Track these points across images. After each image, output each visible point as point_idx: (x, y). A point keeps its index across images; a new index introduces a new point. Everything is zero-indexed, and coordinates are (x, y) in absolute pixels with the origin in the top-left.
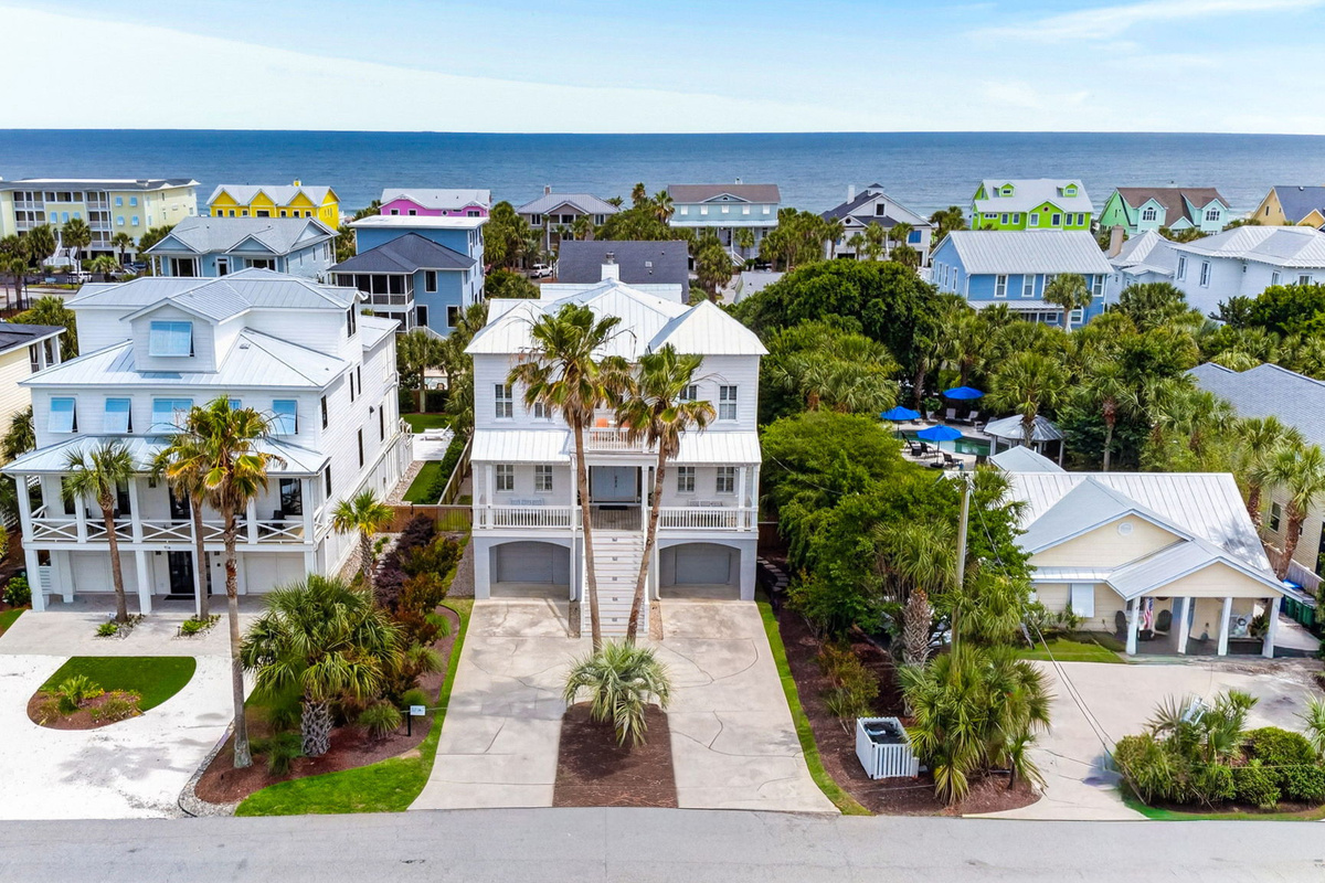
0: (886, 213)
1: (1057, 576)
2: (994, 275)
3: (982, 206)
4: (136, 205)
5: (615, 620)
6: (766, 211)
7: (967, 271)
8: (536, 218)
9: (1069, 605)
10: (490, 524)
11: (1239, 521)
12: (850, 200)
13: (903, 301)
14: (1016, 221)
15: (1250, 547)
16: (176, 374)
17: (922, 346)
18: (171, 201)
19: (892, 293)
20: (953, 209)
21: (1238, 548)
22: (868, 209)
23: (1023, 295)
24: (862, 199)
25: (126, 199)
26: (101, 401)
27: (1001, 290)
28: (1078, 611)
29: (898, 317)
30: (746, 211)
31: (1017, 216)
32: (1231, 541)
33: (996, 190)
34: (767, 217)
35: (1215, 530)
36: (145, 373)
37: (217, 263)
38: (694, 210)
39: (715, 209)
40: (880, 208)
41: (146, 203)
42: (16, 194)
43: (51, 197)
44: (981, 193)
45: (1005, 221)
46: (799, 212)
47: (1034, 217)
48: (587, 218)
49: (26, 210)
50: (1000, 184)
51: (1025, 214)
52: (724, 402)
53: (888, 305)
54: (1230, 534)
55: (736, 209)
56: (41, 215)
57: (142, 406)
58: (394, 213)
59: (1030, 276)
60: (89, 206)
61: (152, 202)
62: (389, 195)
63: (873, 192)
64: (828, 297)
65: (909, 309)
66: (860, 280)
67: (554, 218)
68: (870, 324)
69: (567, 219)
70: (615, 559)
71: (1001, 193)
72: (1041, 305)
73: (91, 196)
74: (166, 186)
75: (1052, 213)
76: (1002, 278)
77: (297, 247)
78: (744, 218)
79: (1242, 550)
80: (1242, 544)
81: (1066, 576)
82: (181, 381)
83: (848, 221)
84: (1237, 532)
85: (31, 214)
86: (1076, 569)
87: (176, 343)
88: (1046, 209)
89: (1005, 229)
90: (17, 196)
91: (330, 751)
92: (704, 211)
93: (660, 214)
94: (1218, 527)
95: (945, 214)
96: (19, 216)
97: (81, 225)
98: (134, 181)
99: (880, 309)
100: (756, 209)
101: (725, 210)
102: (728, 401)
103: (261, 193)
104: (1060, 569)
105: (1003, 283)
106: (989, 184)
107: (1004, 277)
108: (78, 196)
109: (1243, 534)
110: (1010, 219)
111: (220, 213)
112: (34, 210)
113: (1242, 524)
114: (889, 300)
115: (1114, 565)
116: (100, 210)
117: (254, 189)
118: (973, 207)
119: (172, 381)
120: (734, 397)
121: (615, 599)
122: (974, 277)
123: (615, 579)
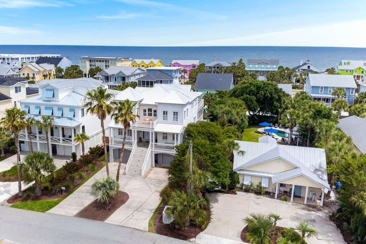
0: (311, 68)
1: (257, 174)
2: (319, 87)
3: (340, 67)
4: (115, 63)
5: (135, 171)
6: (275, 67)
7: (311, 85)
8: (210, 67)
9: (260, 183)
10: (113, 143)
11: (322, 163)
12: (301, 64)
13: (269, 92)
14: (350, 72)
15: (323, 172)
16: (50, 101)
17: (277, 105)
18: (124, 63)
19: (266, 90)
20: (332, 68)
21: (318, 172)
22: (305, 67)
23: (328, 93)
24: (305, 64)
25: (113, 62)
26: (34, 106)
27: (321, 91)
28: (263, 185)
29: (267, 97)
30: (269, 66)
31: (350, 71)
32: (317, 169)
33: (345, 63)
34: (274, 68)
35: (313, 165)
36: (44, 101)
37: (114, 77)
38: (254, 66)
39: (260, 66)
40: (309, 67)
41: (117, 63)
42: (90, 60)
43: (97, 61)
44: (341, 64)
45: (347, 72)
46: (285, 67)
47: (356, 71)
48: (223, 67)
49: (92, 64)
50: (346, 61)
51: (353, 70)
52: (175, 116)
53: (265, 93)
54: (318, 167)
55: (266, 66)
56: (95, 65)
57: (43, 108)
58: (174, 66)
59: (331, 88)
60: (105, 64)
61: (119, 63)
62: (174, 62)
63: (307, 62)
64: (247, 90)
65: (271, 95)
66: (256, 86)
67: (214, 67)
68: (259, 98)
69: (218, 68)
70: (141, 155)
71: (346, 64)
72: (331, 96)
73: (106, 61)
74: (123, 59)
75: (361, 70)
76: (322, 88)
77: (133, 74)
78: (268, 68)
79: (320, 173)
80: (320, 171)
81: (260, 174)
82: (50, 103)
83: (299, 70)
84: (320, 167)
85: (93, 65)
86: (263, 173)
87: (50, 94)
88: (360, 69)
89: (347, 74)
90: (90, 61)
91: (41, 195)
92: (257, 66)
93: (239, 67)
94: (314, 165)
95: (330, 69)
96: (91, 65)
97: (99, 68)
98: (115, 58)
99: (262, 94)
100: (272, 66)
101: (263, 66)
102: (176, 116)
103: (143, 61)
104: (258, 172)
105: (322, 89)
106: (343, 61)
107: (323, 87)
108: (103, 61)
109: (322, 168)
110: (349, 72)
111: (134, 66)
112: (94, 64)
113: (322, 165)
114: (265, 92)
115: (275, 173)
116: (108, 64)
117: (141, 60)
118: (338, 68)
119: (48, 103)
120: (177, 115)
121: (137, 166)
122: (313, 87)
123: (139, 161)
